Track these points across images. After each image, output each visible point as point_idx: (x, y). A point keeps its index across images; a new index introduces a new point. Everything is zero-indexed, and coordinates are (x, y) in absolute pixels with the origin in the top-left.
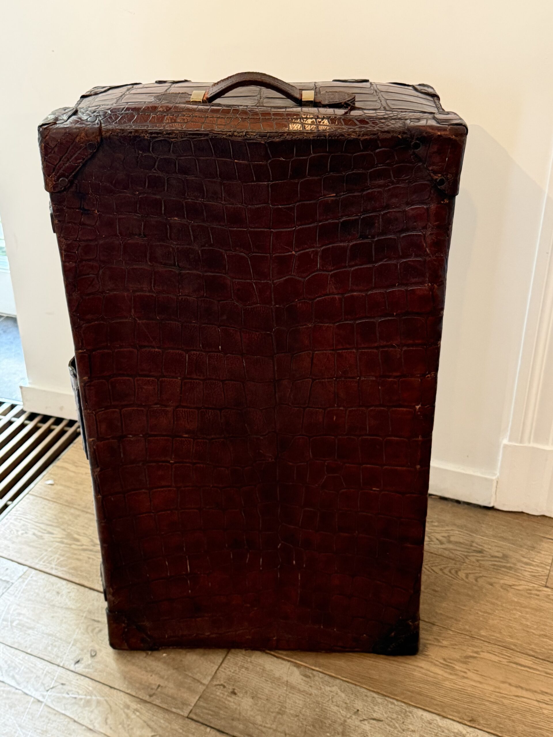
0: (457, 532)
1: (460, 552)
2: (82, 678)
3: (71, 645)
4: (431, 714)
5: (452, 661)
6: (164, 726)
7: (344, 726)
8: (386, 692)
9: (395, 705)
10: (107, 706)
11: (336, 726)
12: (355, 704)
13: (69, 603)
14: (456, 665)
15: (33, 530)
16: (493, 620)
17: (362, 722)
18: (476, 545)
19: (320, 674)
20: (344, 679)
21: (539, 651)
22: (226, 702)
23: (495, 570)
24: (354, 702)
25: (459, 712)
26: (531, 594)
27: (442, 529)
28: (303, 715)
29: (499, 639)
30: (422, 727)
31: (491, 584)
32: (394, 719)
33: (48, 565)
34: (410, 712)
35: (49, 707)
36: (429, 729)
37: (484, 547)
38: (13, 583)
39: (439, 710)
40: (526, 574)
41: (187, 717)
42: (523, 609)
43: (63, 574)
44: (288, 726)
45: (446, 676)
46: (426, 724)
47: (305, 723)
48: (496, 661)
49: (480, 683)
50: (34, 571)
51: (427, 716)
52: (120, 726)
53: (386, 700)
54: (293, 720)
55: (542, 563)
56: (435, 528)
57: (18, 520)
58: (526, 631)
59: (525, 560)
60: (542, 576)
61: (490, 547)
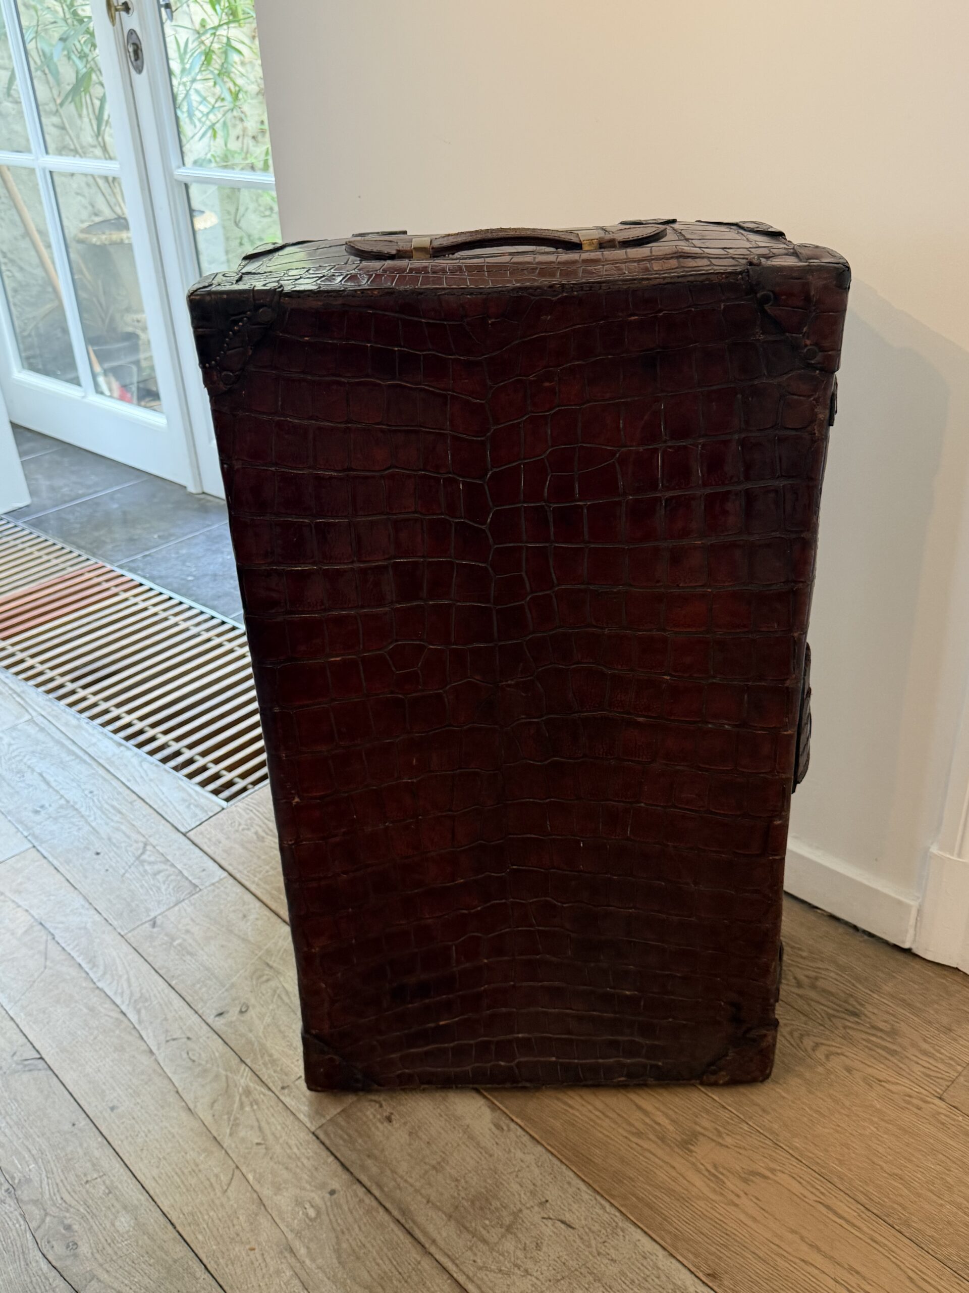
0: (832, 975)
1: (822, 1007)
2: (216, 1036)
3: (223, 990)
4: (654, 1243)
5: (725, 1172)
6: (278, 1135)
7: (515, 1218)
8: (601, 1188)
9: (606, 1211)
10: (225, 1085)
11: (504, 1213)
12: (547, 1190)
13: (250, 934)
14: (727, 1178)
15: (257, 828)
16: (824, 1127)
17: (544, 1220)
18: (855, 1003)
19: (519, 1130)
20: (549, 1148)
21: (877, 1200)
22: (373, 1129)
23: (866, 1050)
24: (547, 1187)
25: (696, 1255)
26: (909, 1103)
27: (811, 964)
28: (466, 1182)
29: (819, 1161)
30: (629, 1259)
31: (849, 1070)
32: (593, 1232)
33: (252, 876)
34: (623, 1231)
35: (159, 1064)
36: (640, 1265)
37: (865, 1008)
38: (200, 890)
39: (669, 1241)
40: (917, 1069)
41: (313, 1133)
42: (883, 1124)
43: (262, 893)
44: (437, 1190)
45: (705, 1192)
46: (639, 1257)
47: (463, 1194)
48: (797, 1194)
49: (755, 1220)
50: (231, 880)
51: (647, 1245)
52: (226, 1117)
53: (596, 1199)
54: (449, 1184)
55: (951, 1059)
56: (801, 960)
57: (248, 811)
58: (870, 1160)
59: (925, 1046)
60: (942, 1079)
61: (876, 1011)
